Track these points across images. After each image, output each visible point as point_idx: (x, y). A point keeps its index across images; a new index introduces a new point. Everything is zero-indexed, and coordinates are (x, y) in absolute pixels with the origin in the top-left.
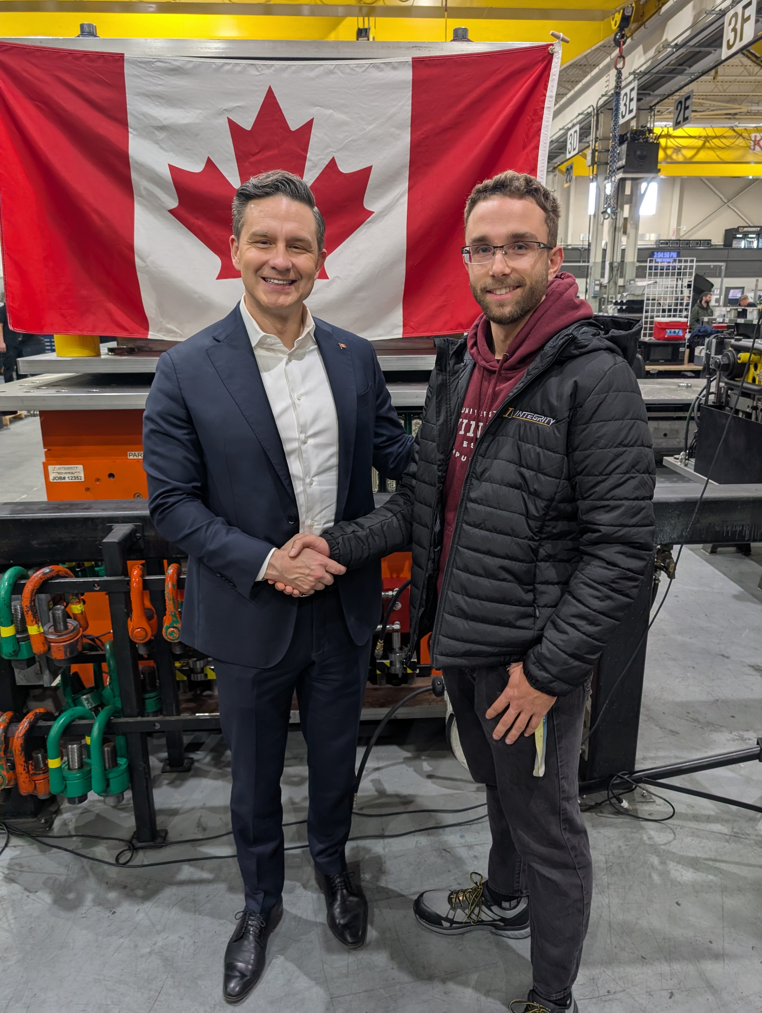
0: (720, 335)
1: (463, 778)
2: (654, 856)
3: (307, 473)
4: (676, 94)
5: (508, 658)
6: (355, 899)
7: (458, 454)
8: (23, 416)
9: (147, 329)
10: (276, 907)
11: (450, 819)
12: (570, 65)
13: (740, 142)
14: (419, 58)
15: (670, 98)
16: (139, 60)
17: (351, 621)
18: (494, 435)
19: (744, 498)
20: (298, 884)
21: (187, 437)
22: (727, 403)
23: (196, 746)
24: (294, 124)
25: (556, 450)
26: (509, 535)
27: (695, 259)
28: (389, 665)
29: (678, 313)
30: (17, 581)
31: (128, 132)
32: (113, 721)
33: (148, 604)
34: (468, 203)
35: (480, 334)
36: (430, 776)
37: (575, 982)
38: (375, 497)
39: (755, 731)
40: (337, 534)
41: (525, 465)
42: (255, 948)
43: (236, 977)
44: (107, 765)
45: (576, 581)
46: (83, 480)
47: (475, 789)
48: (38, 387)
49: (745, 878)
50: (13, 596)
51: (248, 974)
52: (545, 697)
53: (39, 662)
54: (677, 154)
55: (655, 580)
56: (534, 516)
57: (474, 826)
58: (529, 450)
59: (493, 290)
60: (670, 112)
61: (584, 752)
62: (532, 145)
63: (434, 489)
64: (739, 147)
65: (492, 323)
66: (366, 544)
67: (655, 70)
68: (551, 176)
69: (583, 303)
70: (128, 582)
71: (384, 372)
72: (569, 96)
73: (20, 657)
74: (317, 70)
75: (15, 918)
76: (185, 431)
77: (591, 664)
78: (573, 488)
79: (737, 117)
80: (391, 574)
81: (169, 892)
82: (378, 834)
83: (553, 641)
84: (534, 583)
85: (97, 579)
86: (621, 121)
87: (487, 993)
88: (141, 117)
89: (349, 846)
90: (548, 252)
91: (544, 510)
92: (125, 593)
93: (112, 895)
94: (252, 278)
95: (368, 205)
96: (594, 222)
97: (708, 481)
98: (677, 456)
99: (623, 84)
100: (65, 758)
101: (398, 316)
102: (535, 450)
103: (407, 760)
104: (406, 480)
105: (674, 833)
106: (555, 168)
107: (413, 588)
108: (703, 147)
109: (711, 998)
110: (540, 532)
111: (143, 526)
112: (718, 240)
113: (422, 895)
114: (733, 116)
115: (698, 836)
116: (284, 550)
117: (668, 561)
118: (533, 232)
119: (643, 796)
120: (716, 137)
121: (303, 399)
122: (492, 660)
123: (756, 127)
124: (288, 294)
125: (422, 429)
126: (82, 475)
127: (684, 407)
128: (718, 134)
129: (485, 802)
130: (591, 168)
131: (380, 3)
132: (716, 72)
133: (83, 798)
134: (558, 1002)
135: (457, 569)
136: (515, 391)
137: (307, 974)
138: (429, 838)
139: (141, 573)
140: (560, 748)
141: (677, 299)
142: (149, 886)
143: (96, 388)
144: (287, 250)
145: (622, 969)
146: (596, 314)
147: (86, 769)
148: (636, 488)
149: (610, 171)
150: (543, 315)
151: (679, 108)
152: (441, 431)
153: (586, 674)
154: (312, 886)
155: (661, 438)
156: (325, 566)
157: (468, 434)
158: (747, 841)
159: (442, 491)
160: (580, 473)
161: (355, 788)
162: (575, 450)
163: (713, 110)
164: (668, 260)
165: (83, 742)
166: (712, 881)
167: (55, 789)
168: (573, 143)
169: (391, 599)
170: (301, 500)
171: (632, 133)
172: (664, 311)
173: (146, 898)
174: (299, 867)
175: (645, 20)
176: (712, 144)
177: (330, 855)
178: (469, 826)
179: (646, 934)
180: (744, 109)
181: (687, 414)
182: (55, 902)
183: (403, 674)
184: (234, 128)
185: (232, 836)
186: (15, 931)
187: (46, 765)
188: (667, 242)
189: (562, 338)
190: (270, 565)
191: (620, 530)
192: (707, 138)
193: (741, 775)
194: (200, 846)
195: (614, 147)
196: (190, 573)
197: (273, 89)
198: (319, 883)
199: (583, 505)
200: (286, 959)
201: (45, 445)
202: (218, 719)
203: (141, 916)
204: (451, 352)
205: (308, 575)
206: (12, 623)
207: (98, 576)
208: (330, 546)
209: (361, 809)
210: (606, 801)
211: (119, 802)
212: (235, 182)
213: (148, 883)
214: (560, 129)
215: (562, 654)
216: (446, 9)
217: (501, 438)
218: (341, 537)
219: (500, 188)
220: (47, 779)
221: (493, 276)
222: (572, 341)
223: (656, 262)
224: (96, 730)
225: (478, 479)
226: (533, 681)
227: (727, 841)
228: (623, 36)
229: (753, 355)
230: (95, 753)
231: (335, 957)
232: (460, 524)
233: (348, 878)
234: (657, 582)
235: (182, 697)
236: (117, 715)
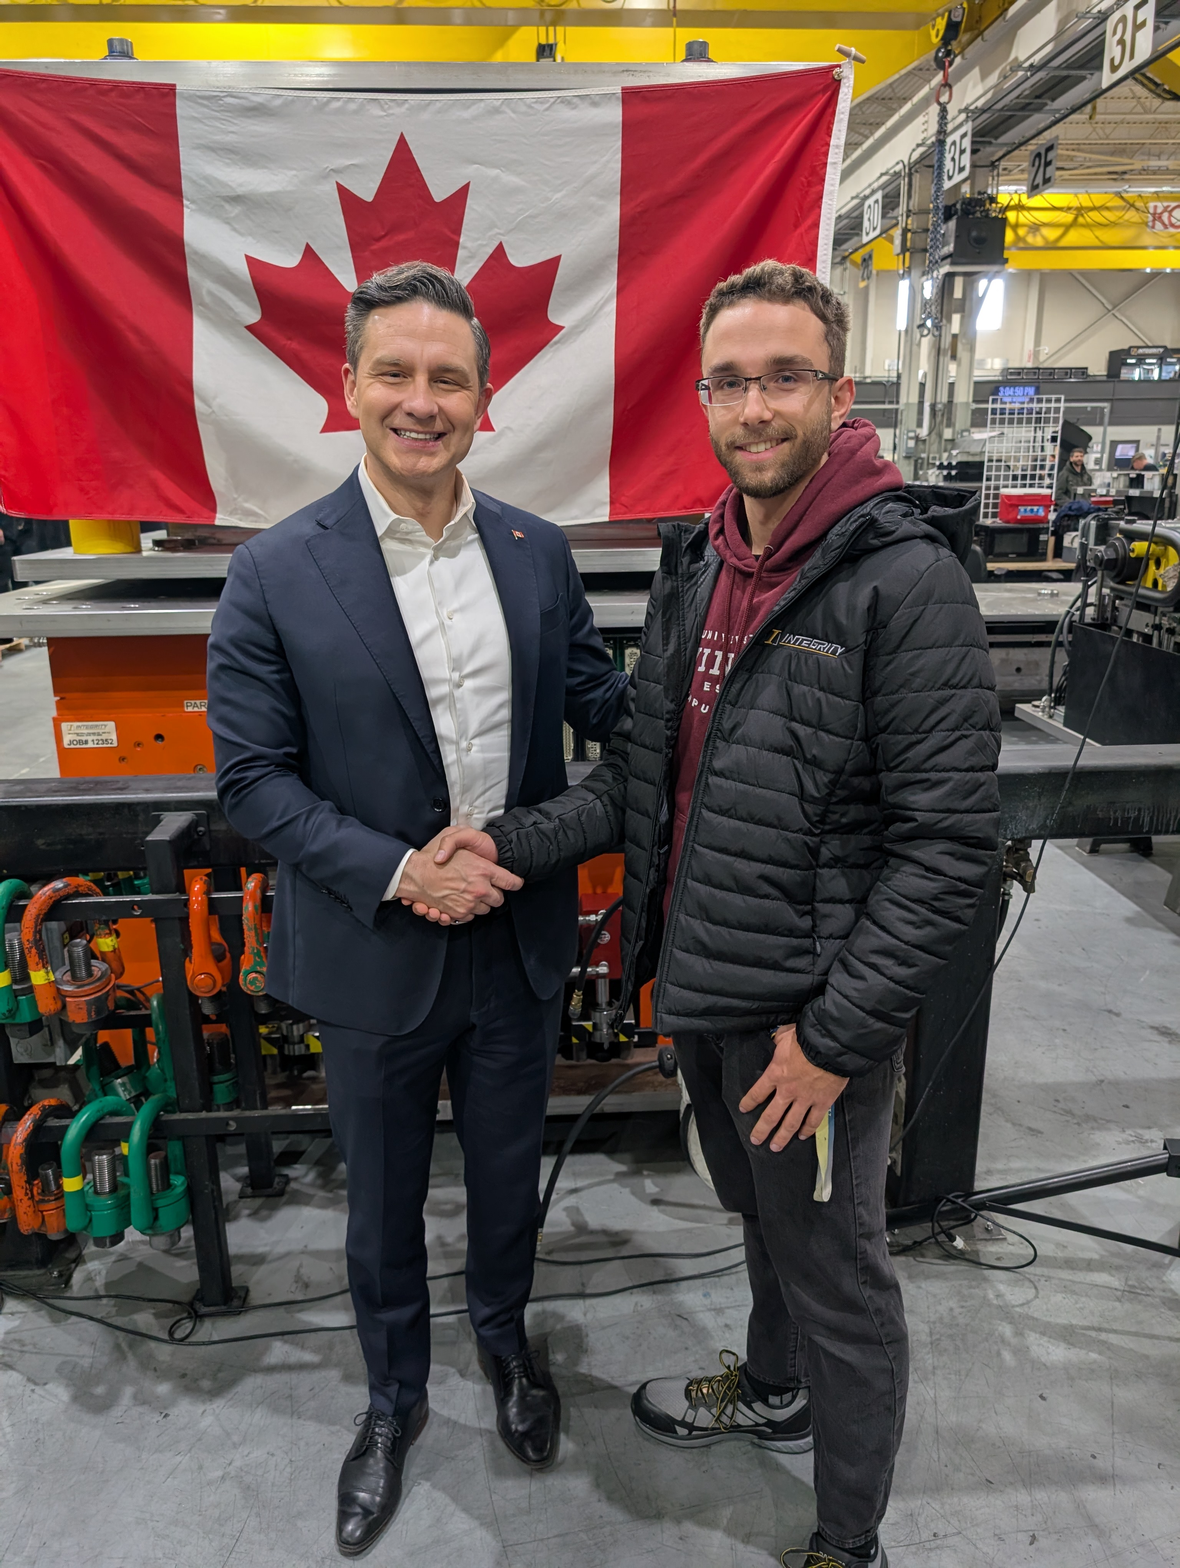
0: (1102, 515)
1: (708, 1204)
2: (1004, 1324)
3: (462, 733)
4: (1033, 142)
5: (772, 1018)
6: (542, 1393)
7: (695, 703)
8: (23, 647)
9: (214, 510)
10: (417, 1408)
11: (687, 1267)
12: (868, 99)
13: (1132, 215)
14: (632, 88)
15: (1023, 148)
16: (198, 93)
17: (530, 963)
18: (751, 671)
19: (1140, 766)
20: (452, 1370)
21: (276, 676)
22: (1115, 620)
23: (291, 1157)
24: (440, 192)
25: (845, 694)
26: (774, 827)
27: (1063, 397)
28: (590, 1029)
29: (1037, 481)
30: (13, 901)
31: (182, 205)
32: (164, 1118)
33: (216, 936)
34: (705, 311)
35: (728, 516)
36: (656, 1202)
37: (883, 1520)
38: (568, 769)
39: (1161, 1128)
40: (509, 827)
41: (798, 717)
42: (386, 1469)
43: (356, 1514)
44: (154, 1186)
45: (877, 897)
46: (115, 744)
47: (725, 1222)
48: (45, 602)
49: (1147, 1357)
50: (7, 925)
51: (375, 1509)
52: (831, 1078)
53: (48, 1026)
54: (1035, 236)
55: (1004, 894)
56: (812, 796)
57: (726, 1278)
58: (804, 694)
59: (746, 445)
60: (1022, 171)
61: (894, 1162)
62: (809, 222)
63: (660, 757)
64: (1130, 224)
65: (745, 496)
66: (555, 844)
67: (999, 106)
68: (839, 270)
69: (887, 466)
70: (186, 903)
71: (582, 575)
72: (865, 146)
73: (17, 1020)
74: (474, 108)
75: (13, 1425)
76: (273, 668)
77: (902, 1027)
78: (873, 753)
79: (1126, 177)
80: (594, 888)
81: (251, 1384)
82: (573, 1291)
83: (843, 990)
84: (813, 900)
85: (137, 898)
86: (947, 185)
87: (747, 1539)
88: (203, 182)
89: (530, 1311)
90: (831, 385)
91: (827, 787)
92: (180, 919)
93: (163, 1389)
94: (376, 431)
95: (554, 317)
96: (906, 342)
97: (1084, 741)
98: (1036, 703)
99: (950, 127)
100: (90, 1177)
101: (602, 487)
102: (813, 693)
103: (620, 1176)
104: (616, 743)
105: (1036, 1288)
106: (844, 258)
107: (627, 910)
108: (1074, 224)
109: (1095, 1544)
110: (822, 822)
111: (208, 816)
112: (1098, 368)
113: (644, 1386)
114: (1120, 176)
115: (1073, 1292)
116: (426, 852)
117: (1023, 865)
118: (806, 355)
119: (987, 1230)
120: (1094, 208)
121: (456, 617)
122: (748, 1020)
123: (1156, 193)
124: (432, 454)
125: (641, 663)
126: (114, 737)
127: (1048, 626)
128: (1097, 204)
129: (742, 1241)
130: (901, 257)
131: (573, 5)
132: (1094, 108)
133: (118, 1238)
134: (857, 1552)
135: (693, 879)
136: (782, 603)
137: (466, 1510)
138: (655, 1297)
139: (205, 888)
140: (854, 1158)
141: (1036, 460)
142: (220, 1375)
143: (134, 602)
144: (430, 385)
145: (956, 1500)
146: (910, 482)
147: (122, 1192)
148: (971, 753)
149: (930, 262)
150: (825, 485)
151: (1037, 164)
152: (670, 667)
153: (896, 1041)
154: (474, 1373)
155: (1012, 675)
156: (490, 878)
157: (711, 672)
158: (1149, 1299)
159: (671, 760)
160: (883, 730)
161: (539, 1220)
162: (875, 693)
163: (1089, 167)
164: (1021, 399)
165: (117, 1151)
166: (1095, 1362)
167: (73, 1223)
168: (872, 220)
169: (595, 926)
170: (453, 775)
171: (963, 203)
172: (1015, 478)
173: (215, 1393)
174: (453, 1343)
175: (983, 27)
176: (1088, 220)
177: (501, 1325)
178: (717, 1279)
179: (994, 1445)
180: (1138, 165)
181: (1052, 638)
182: (75, 1399)
183: (611, 1043)
184: (347, 197)
185: (349, 1295)
186: (12, 1443)
187: (60, 1187)
188: (1019, 371)
189: (855, 521)
190: (404, 875)
191: (946, 818)
192: (1080, 211)
193: (1140, 1197)
194: (300, 1311)
195: (936, 225)
196: (280, 888)
197: (407, 138)
198: (484, 1368)
199: (889, 779)
200: (434, 1486)
201: (56, 692)
202: (326, 1115)
203: (208, 1420)
204: (685, 545)
205: (464, 891)
206: (6, 966)
207: (139, 893)
208: (497, 845)
209: (549, 1253)
210: (929, 1238)
211: (173, 1244)
212: (349, 282)
213: (219, 1370)
214: (853, 198)
215: (857, 1010)
216: (675, 12)
217: (760, 677)
218: (515, 833)
219: (753, 288)
220: (61, 1209)
221: (745, 424)
222: (870, 525)
223: (1002, 403)
224: (136, 1133)
225: (725, 740)
226: (812, 1054)
227: (1119, 1300)
228: (948, 53)
229: (1153, 545)
230: (135, 1166)
231: (509, 1483)
232: (697, 810)
233: (529, 1361)
234: (1006, 898)
235: (270, 1081)
236: (169, 1108)
